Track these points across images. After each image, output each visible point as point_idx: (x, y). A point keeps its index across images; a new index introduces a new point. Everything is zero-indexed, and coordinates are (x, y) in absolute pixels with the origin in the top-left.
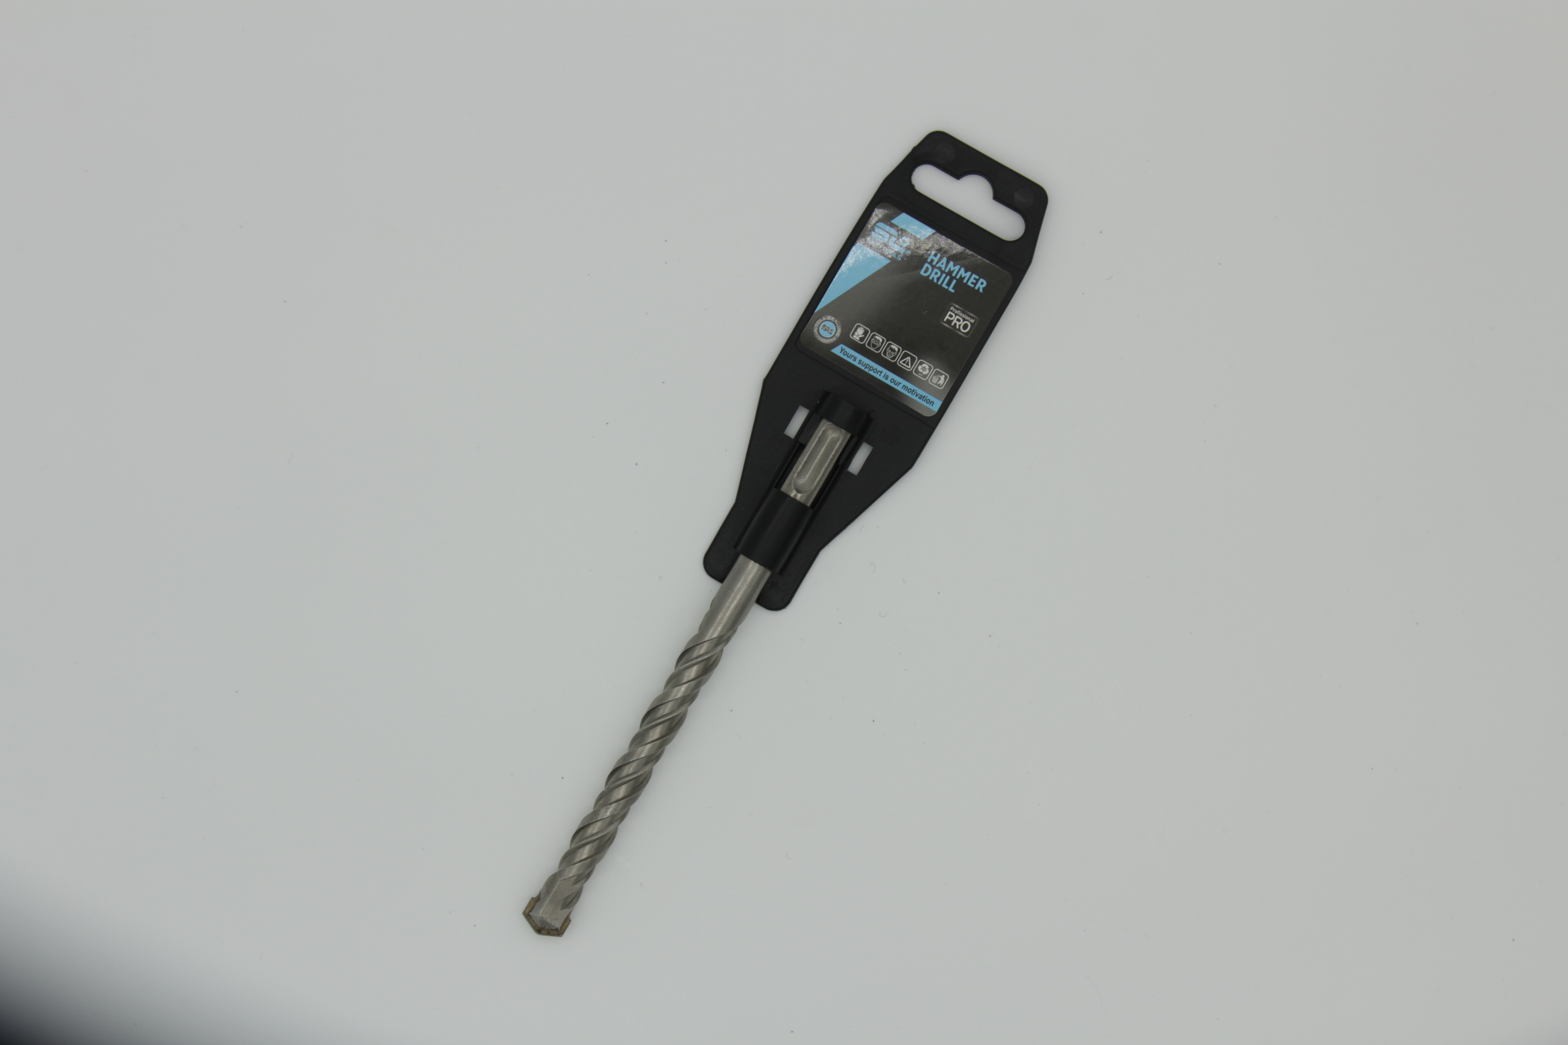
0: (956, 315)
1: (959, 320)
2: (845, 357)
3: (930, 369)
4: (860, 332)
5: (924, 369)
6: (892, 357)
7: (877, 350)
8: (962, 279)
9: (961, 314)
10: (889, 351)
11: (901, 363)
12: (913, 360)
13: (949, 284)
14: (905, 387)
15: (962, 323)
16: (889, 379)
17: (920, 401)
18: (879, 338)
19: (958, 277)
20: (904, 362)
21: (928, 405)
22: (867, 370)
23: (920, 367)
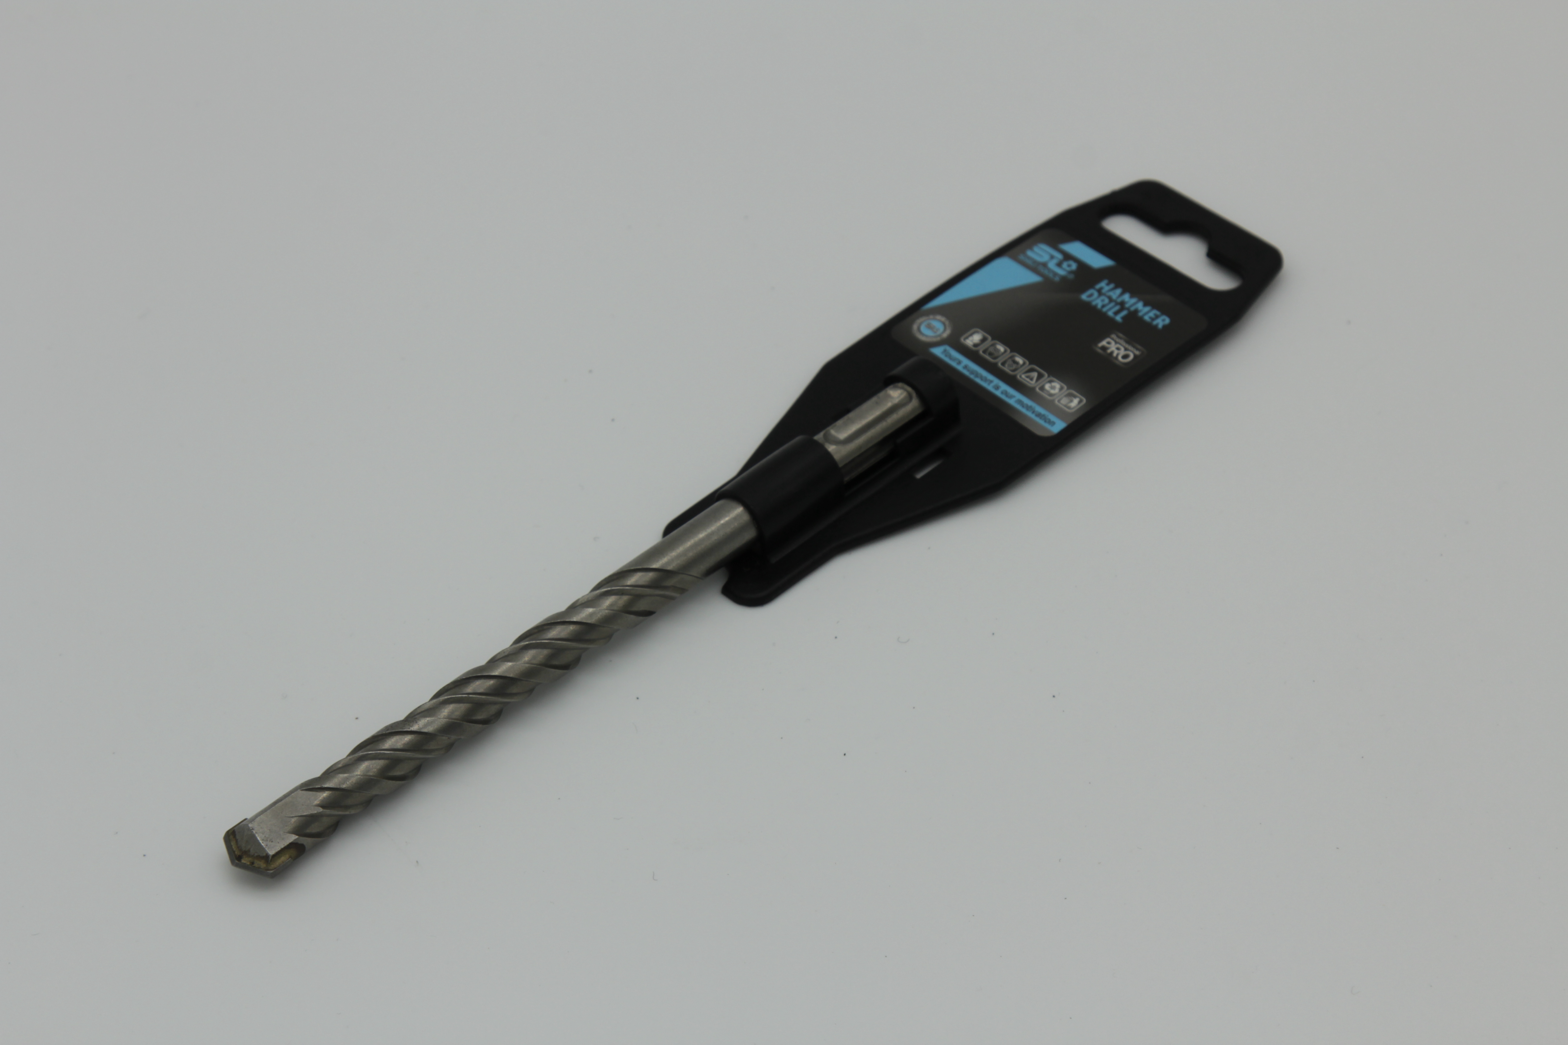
0: (1116, 343)
1: (1118, 349)
2: (947, 360)
3: (1061, 389)
4: (976, 338)
5: (1053, 388)
6: (1012, 368)
7: (995, 358)
8: (1136, 311)
9: (1124, 344)
10: (1010, 362)
11: (1023, 377)
12: (1040, 376)
13: (1116, 313)
14: (1020, 402)
15: (1122, 352)
16: (1001, 390)
17: (1038, 420)
18: (1001, 348)
19: (1132, 309)
20: (1027, 377)
21: (1047, 425)
22: (972, 377)
23: (1047, 387)
